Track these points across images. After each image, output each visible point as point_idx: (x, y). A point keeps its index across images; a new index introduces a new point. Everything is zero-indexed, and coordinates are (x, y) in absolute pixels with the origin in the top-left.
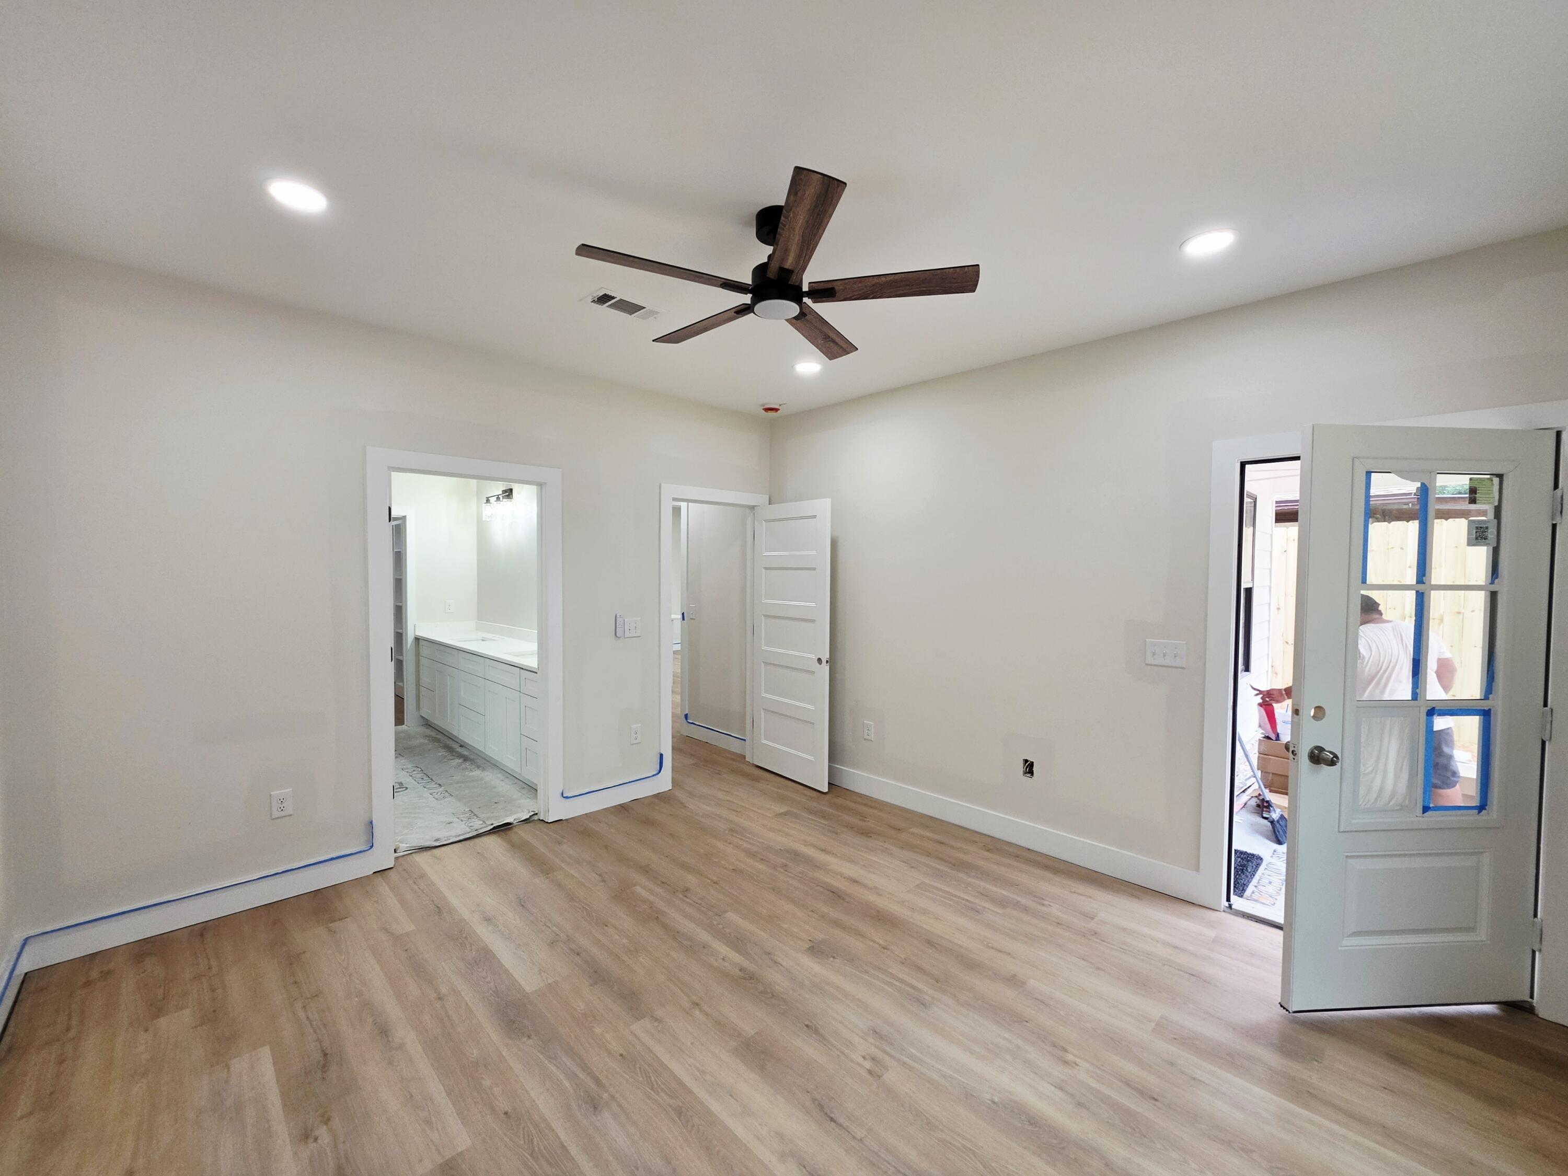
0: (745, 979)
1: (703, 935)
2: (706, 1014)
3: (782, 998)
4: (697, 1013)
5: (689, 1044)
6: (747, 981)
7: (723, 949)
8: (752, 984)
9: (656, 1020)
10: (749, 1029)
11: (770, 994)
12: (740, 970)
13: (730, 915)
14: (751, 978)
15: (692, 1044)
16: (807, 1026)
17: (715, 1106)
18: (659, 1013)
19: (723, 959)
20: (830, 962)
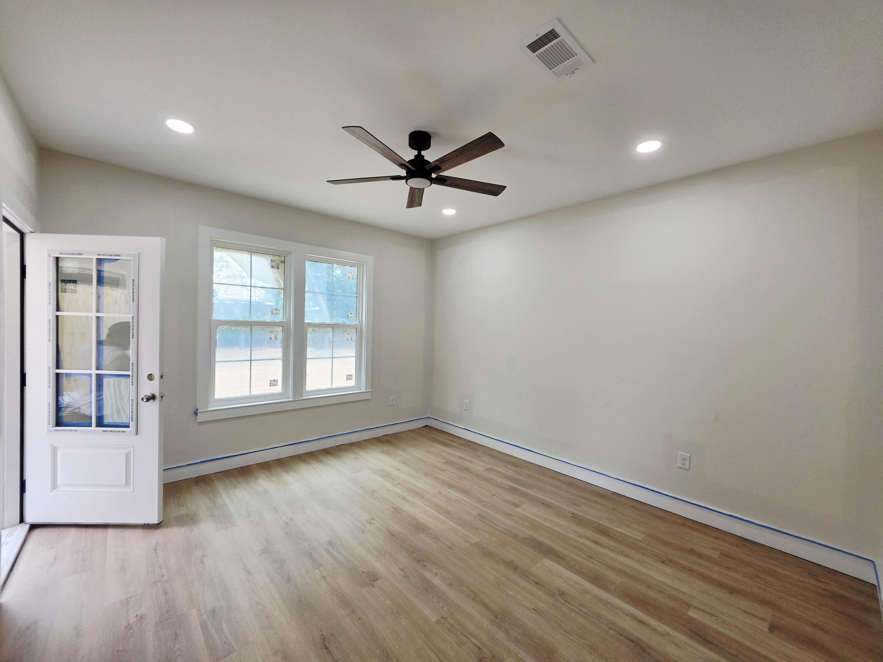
0: (423, 561)
1: (452, 594)
2: (443, 543)
3: (404, 549)
4: (448, 544)
5: (449, 532)
6: (422, 559)
7: (437, 581)
8: (419, 558)
9: (468, 542)
10: (422, 536)
11: (409, 551)
12: (426, 566)
13: (433, 618)
14: (419, 561)
15: (448, 532)
16: (394, 536)
17: (437, 514)
18: (467, 545)
19: (437, 574)
20: (368, 569)
